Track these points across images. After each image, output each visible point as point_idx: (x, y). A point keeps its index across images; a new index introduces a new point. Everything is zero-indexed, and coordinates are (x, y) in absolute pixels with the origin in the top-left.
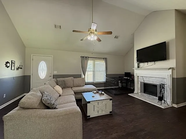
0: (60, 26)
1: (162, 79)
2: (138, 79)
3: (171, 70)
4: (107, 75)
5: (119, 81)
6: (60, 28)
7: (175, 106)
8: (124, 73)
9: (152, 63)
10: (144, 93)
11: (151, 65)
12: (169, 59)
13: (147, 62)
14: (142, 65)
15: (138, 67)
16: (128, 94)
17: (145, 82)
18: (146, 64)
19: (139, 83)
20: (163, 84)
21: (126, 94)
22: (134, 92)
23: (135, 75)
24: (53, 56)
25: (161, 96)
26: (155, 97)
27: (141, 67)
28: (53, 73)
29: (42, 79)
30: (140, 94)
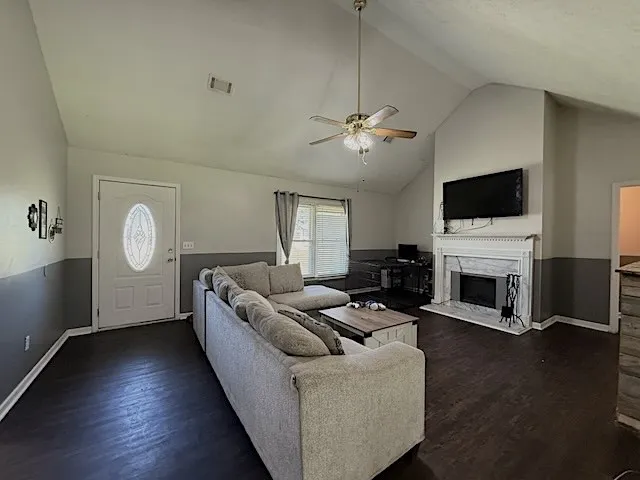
0: (230, 85)
1: (510, 263)
2: (445, 263)
3: (531, 241)
4: (352, 255)
5: (384, 272)
6: (229, 91)
7: (538, 326)
8: (397, 248)
9: (485, 221)
10: (461, 301)
11: (480, 225)
12: (527, 213)
13: (473, 217)
14: (455, 224)
15: (446, 230)
16: (422, 308)
17: (465, 271)
18: (468, 222)
19: (449, 274)
20: (514, 276)
21: (414, 306)
22: (432, 301)
23: (435, 253)
24: (178, 186)
25: (509, 306)
26: (489, 310)
27: (454, 231)
28: (181, 248)
29: (139, 272)
30: (449, 304)
